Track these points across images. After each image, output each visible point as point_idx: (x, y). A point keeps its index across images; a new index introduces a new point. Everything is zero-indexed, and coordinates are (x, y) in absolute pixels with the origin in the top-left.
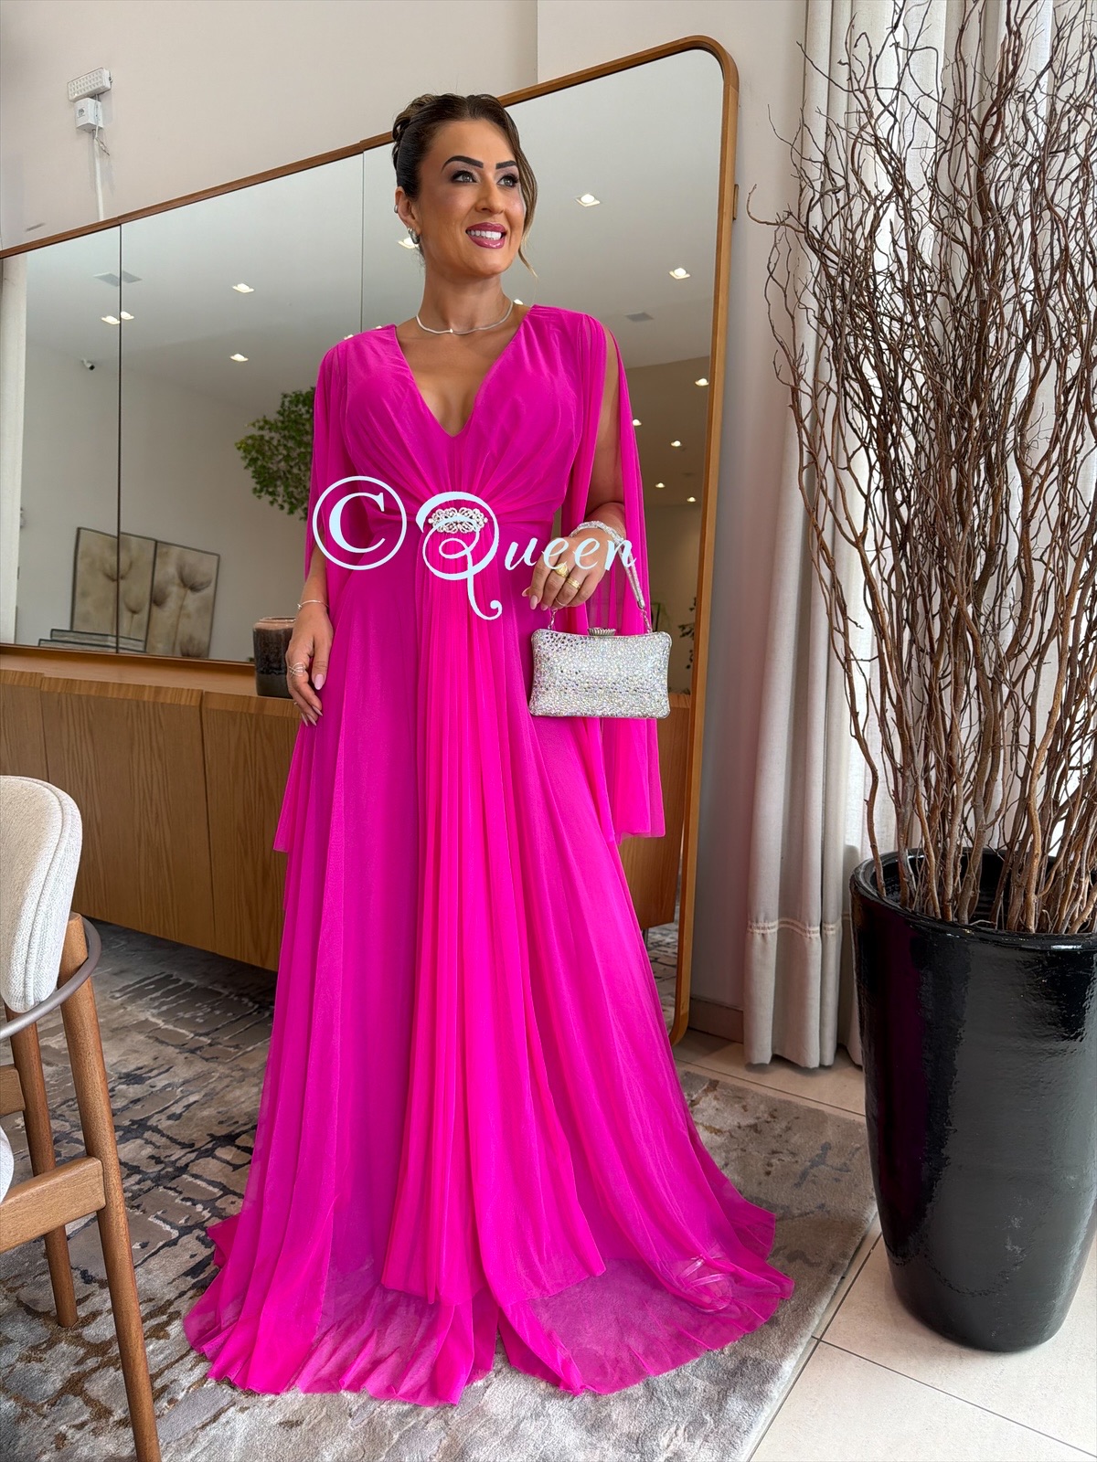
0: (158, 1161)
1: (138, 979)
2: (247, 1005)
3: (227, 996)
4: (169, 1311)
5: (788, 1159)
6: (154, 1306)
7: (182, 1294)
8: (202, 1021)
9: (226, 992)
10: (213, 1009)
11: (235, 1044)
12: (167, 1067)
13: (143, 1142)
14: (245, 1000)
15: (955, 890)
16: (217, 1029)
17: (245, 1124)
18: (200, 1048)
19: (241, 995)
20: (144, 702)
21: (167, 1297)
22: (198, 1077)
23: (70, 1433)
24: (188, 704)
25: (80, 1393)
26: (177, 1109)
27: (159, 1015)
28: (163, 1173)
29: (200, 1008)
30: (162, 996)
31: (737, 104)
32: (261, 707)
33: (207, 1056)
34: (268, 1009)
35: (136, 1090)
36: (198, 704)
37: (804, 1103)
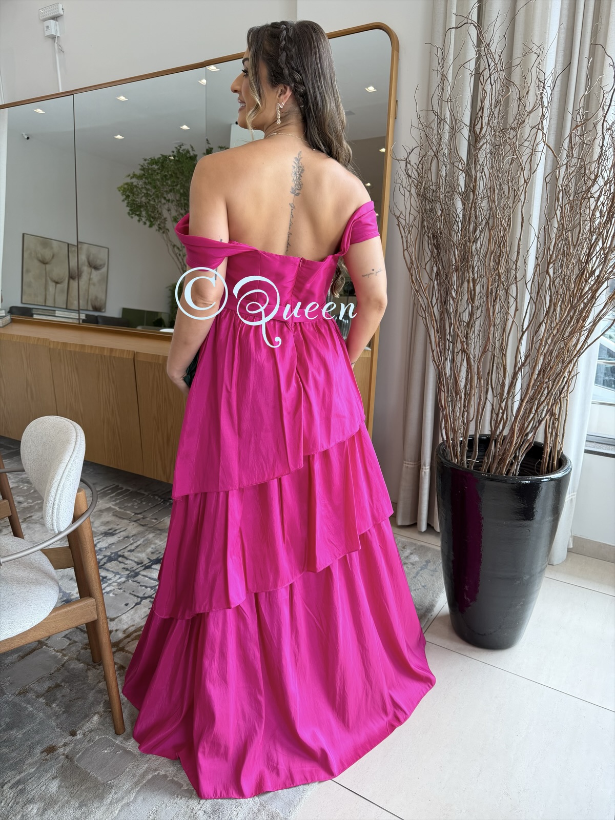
0: (127, 570)
1: (102, 488)
2: (157, 500)
3: (148, 496)
5: (410, 566)
8: (137, 507)
9: (146, 494)
10: (141, 503)
11: (154, 517)
12: (124, 528)
13: (118, 563)
14: (157, 497)
16: (145, 511)
18: (139, 520)
19: (154, 495)
20: (105, 356)
22: (139, 533)
24: (127, 357)
26: (132, 547)
27: (115, 505)
28: (130, 575)
29: (135, 501)
30: (116, 495)
31: (398, 59)
33: (142, 524)
34: (167, 501)
35: (111, 540)
36: (133, 358)
37: (418, 543)
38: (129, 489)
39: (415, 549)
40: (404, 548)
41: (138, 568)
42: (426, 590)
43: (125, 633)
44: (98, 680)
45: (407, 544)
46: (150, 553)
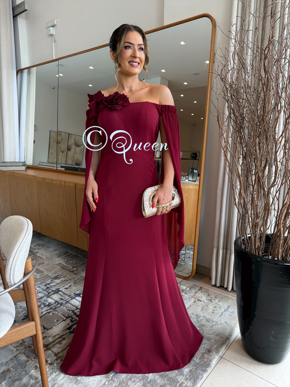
0: (62, 299)
1: (59, 252)
3: (81, 257)
4: (63, 337)
5: (218, 309)
7: (66, 334)
8: (74, 264)
11: (82, 270)
12: (65, 275)
13: (59, 294)
15: (258, 246)
16: (78, 266)
19: (84, 257)
20: (62, 185)
22: (73, 278)
26: (67, 286)
27: (64, 262)
29: (74, 260)
30: (65, 257)
33: (75, 273)
35: (58, 281)
36: (75, 186)
37: (224, 294)
38: (73, 253)
39: (222, 298)
40: (216, 297)
41: (67, 299)
42: (227, 325)
43: (52, 339)
44: (31, 369)
45: (217, 295)
46: (76, 290)
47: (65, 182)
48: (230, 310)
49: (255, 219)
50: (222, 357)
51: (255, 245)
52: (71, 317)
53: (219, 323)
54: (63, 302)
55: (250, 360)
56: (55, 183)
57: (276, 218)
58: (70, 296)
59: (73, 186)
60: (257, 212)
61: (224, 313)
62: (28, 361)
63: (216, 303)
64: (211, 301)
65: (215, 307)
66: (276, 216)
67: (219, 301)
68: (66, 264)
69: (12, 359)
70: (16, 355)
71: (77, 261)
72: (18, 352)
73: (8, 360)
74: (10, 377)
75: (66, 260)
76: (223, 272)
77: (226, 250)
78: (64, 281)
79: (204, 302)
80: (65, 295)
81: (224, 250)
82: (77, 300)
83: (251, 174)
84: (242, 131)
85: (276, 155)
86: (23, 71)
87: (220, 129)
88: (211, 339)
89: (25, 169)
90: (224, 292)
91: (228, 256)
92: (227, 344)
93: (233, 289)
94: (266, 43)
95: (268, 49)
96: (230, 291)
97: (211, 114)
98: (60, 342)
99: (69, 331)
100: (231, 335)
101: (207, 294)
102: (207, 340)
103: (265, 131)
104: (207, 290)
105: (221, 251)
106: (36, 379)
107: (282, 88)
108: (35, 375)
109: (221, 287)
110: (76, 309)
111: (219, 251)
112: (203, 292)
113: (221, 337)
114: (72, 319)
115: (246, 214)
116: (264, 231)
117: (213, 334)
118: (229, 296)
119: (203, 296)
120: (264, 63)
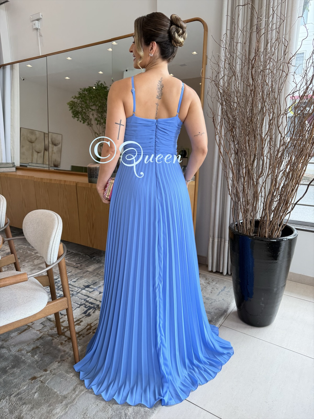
2: (88, 257)
4: (80, 320)
5: (216, 290)
6: (77, 319)
7: (83, 317)
8: (77, 261)
9: (82, 254)
11: (86, 266)
12: (71, 271)
15: (249, 228)
16: (81, 263)
17: (91, 283)
18: (78, 267)
19: (86, 255)
20: (62, 184)
21: (80, 318)
22: (78, 273)
23: (64, 342)
24: (73, 185)
25: (64, 335)
26: (75, 280)
29: (76, 258)
31: (207, 35)
32: (92, 186)
33: (81, 269)
34: (93, 258)
36: (76, 185)
37: (220, 278)
38: (73, 252)
39: (218, 281)
40: (213, 281)
41: (78, 290)
42: (224, 301)
44: (58, 345)
45: (214, 279)
46: (84, 283)
47: (65, 181)
48: (226, 290)
49: (246, 205)
50: (221, 325)
51: (246, 228)
52: (84, 304)
53: (217, 300)
54: (74, 293)
55: (244, 325)
56: (54, 182)
57: (264, 204)
58: (80, 288)
59: (74, 185)
60: (247, 199)
61: (221, 292)
62: (53, 339)
63: (213, 285)
64: (209, 284)
65: (213, 288)
66: (263, 202)
67: (216, 283)
68: (69, 261)
69: (38, 339)
70: (40, 336)
71: (79, 259)
72: (42, 334)
73: (35, 340)
74: (40, 352)
75: (69, 258)
76: (218, 259)
77: (220, 239)
78: (70, 276)
79: (203, 285)
80: (74, 287)
81: (219, 239)
82: (88, 291)
83: (242, 168)
84: (234, 130)
85: (263, 151)
86: (5, 67)
87: (215, 129)
88: (212, 312)
89: (15, 171)
90: (220, 276)
91: (223, 243)
92: (225, 315)
93: (227, 273)
94: (253, 55)
95: (254, 60)
96: (225, 275)
97: (208, 115)
98: (78, 324)
99: (85, 315)
100: (228, 309)
101: (205, 279)
102: (208, 314)
103: (253, 130)
104: (205, 275)
105: (217, 240)
106: (64, 351)
107: (266, 94)
108: (63, 349)
109: (217, 272)
110: (88, 297)
111: (214, 240)
112: (201, 277)
113: (220, 311)
114: (85, 306)
115: (238, 201)
116: (253, 215)
117: (212, 308)
118: (225, 279)
119: (202, 280)
120: (252, 72)
